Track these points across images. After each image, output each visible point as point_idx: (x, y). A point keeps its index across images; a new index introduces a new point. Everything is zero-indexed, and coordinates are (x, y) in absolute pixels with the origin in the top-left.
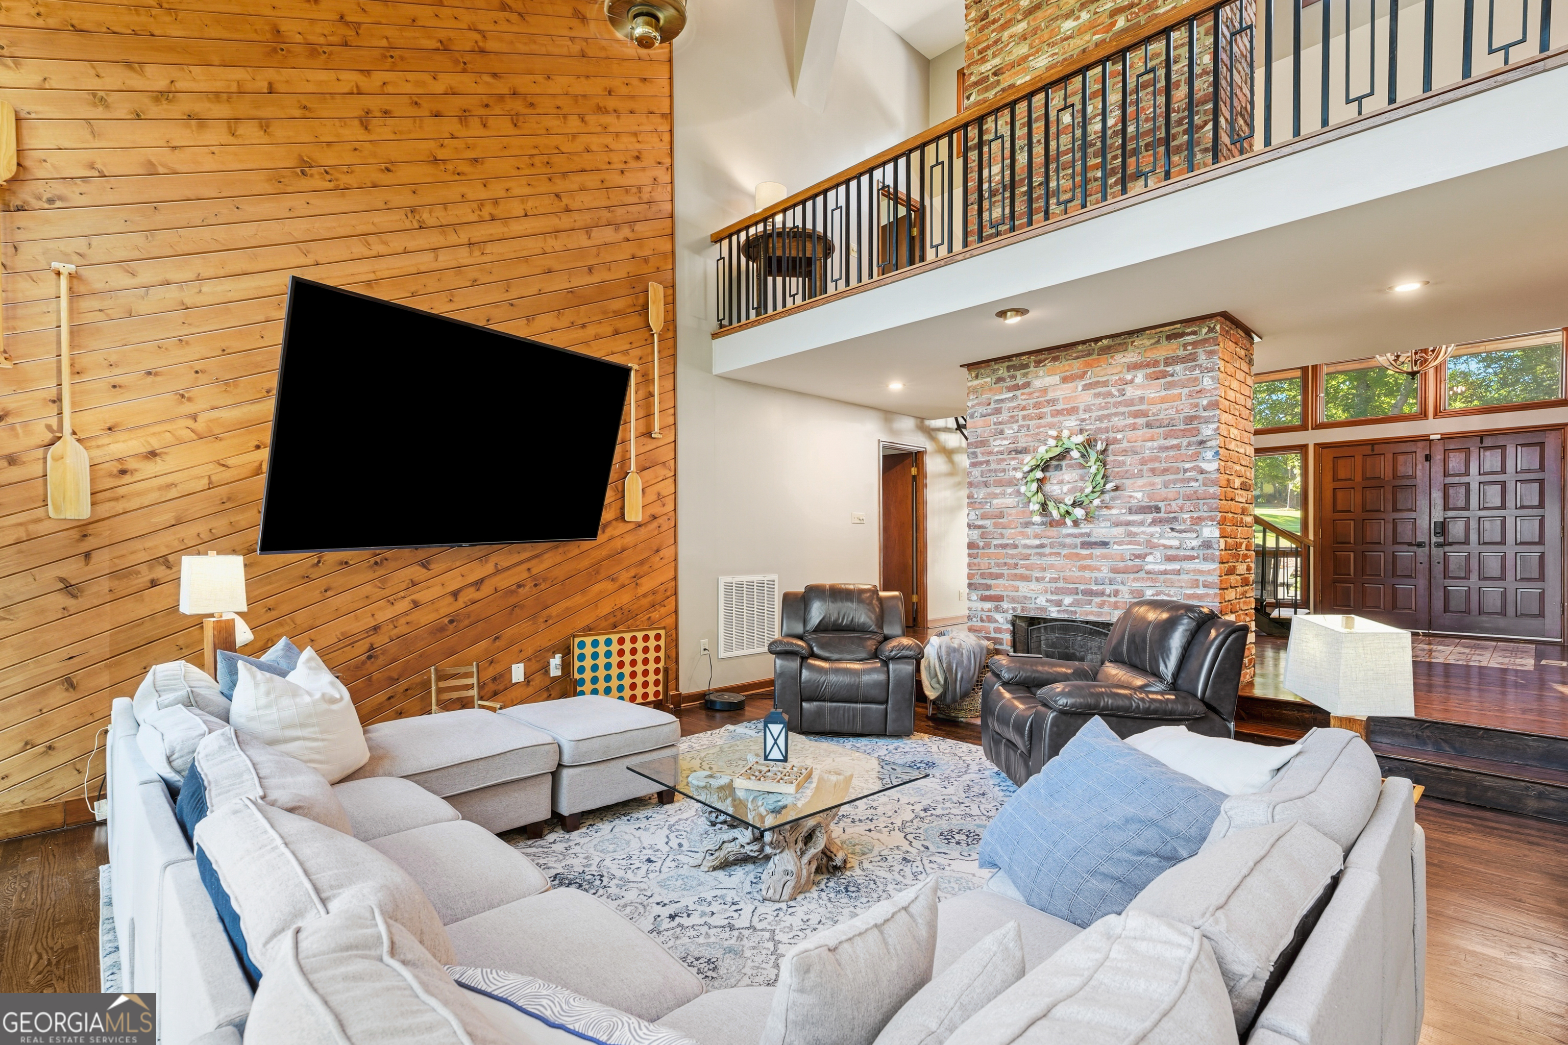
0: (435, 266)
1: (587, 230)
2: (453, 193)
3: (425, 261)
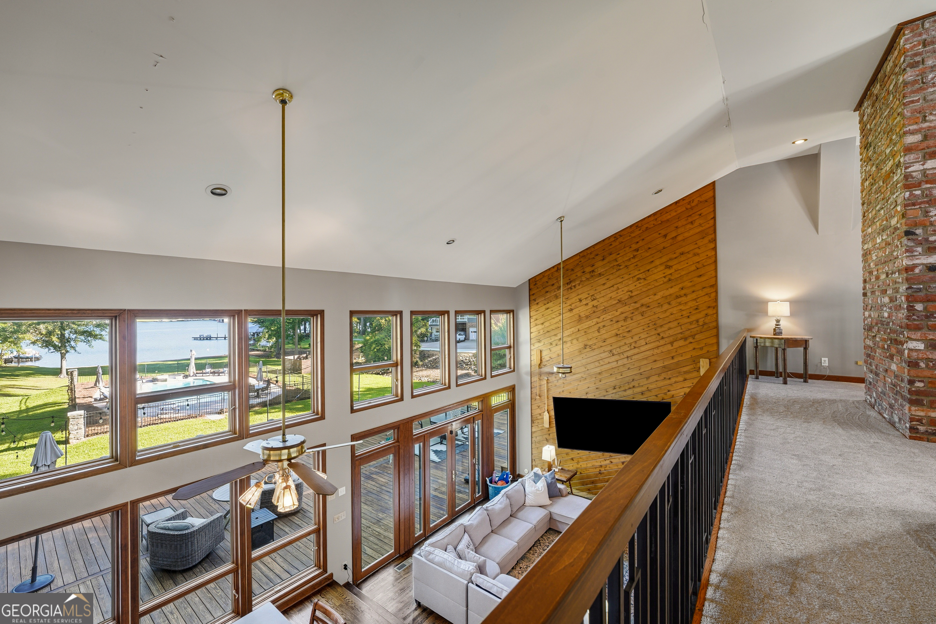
0: (617, 365)
1: (672, 343)
2: (622, 343)
3: (614, 365)
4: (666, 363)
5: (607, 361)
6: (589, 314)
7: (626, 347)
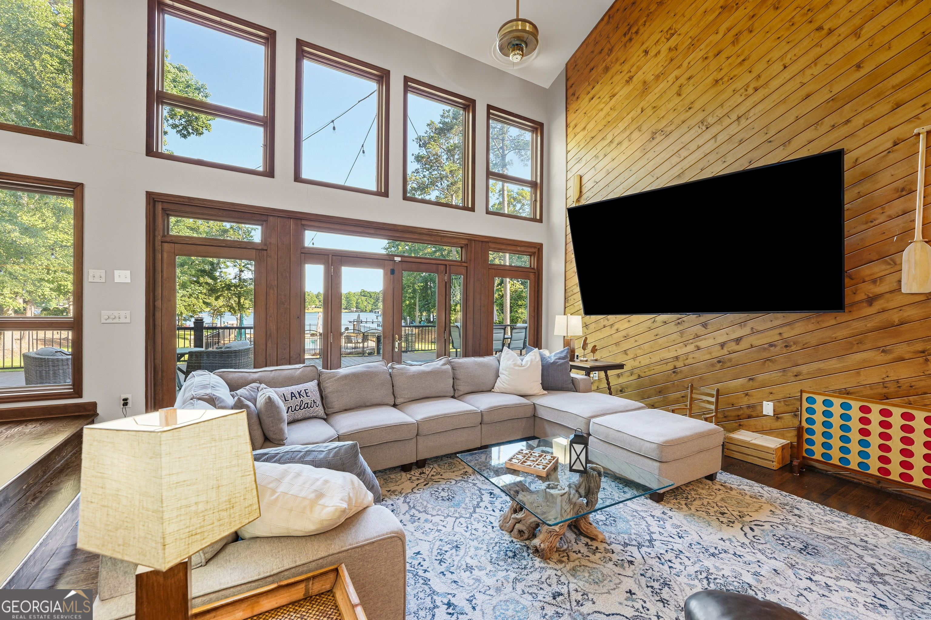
4: (837, 88)
5: (693, 146)
6: (662, 69)
7: (737, 96)
